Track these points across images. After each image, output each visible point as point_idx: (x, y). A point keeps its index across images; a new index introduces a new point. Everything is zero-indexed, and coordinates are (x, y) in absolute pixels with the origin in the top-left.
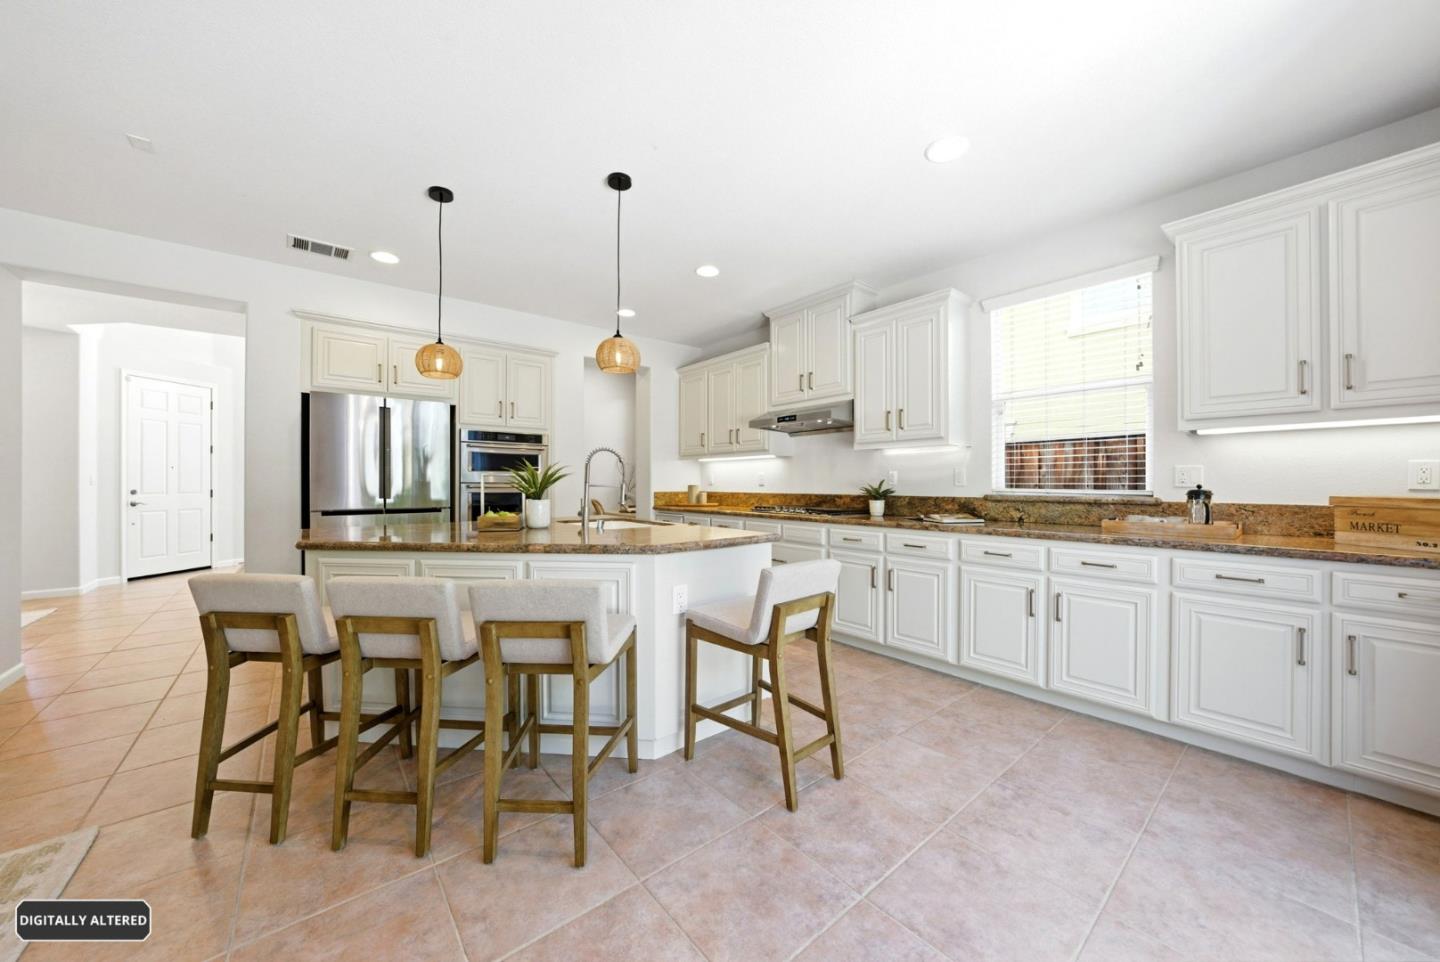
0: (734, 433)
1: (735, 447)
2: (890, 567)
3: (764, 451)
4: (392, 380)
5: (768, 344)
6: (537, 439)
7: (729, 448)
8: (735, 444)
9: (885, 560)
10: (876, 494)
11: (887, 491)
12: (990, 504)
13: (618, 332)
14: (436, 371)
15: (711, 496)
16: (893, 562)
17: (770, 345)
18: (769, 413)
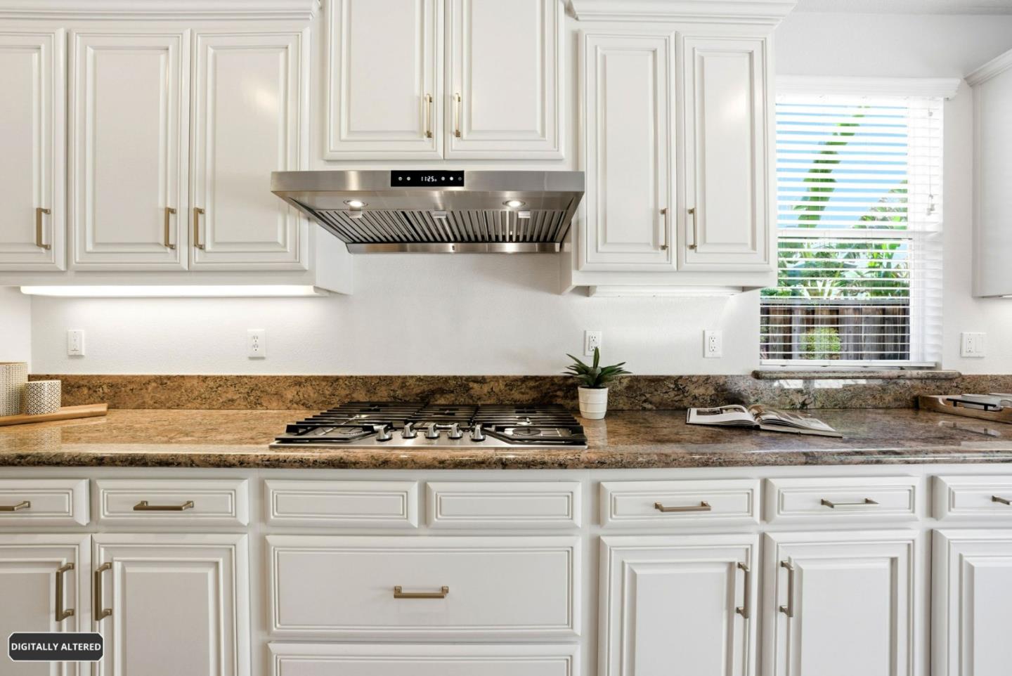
9: (765, 543)
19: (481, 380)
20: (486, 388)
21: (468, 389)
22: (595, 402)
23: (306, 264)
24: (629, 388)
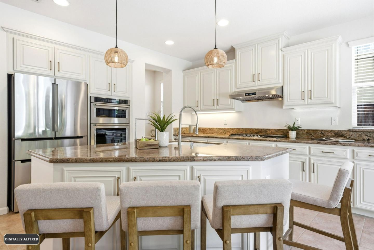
0: (215, 101)
1: (215, 107)
2: (312, 161)
3: (232, 109)
4: (57, 69)
5: (235, 60)
6: (125, 102)
7: (213, 107)
8: (215, 106)
9: (310, 159)
10: (292, 129)
11: (299, 127)
12: (351, 133)
13: (216, 46)
14: (115, 62)
15: (200, 130)
16: (314, 160)
17: (236, 61)
18: (235, 92)
19: (269, 130)
20: (270, 132)
21: (266, 132)
22: (293, 135)
23: (234, 108)
24: (307, 133)
